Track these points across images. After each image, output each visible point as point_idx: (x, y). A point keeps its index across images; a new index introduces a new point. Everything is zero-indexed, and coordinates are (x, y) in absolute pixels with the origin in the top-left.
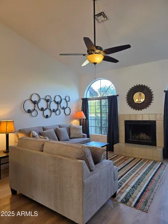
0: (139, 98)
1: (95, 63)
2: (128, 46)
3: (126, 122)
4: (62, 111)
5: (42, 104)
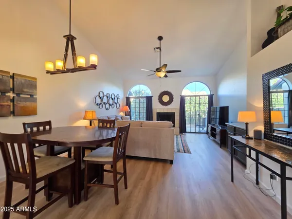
0: (166, 98)
1: (160, 77)
3: (158, 113)
5: (105, 100)
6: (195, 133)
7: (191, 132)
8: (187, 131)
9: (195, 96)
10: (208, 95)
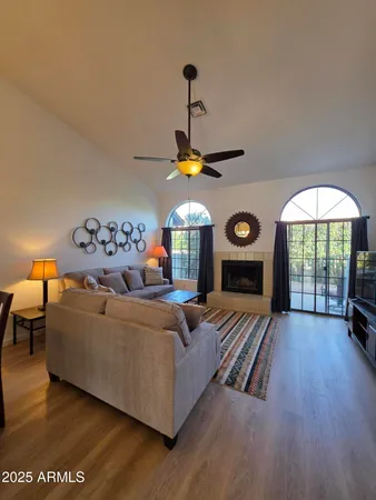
1: (189, 176)
2: (240, 153)
3: (224, 262)
4: (133, 245)
5: (104, 235)
6: (314, 313)
7: (302, 311)
8: (292, 307)
9: (316, 222)
10: (353, 220)
